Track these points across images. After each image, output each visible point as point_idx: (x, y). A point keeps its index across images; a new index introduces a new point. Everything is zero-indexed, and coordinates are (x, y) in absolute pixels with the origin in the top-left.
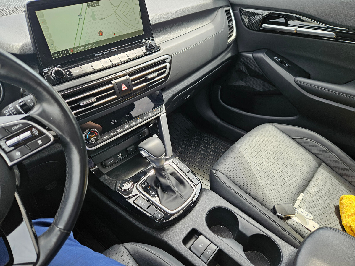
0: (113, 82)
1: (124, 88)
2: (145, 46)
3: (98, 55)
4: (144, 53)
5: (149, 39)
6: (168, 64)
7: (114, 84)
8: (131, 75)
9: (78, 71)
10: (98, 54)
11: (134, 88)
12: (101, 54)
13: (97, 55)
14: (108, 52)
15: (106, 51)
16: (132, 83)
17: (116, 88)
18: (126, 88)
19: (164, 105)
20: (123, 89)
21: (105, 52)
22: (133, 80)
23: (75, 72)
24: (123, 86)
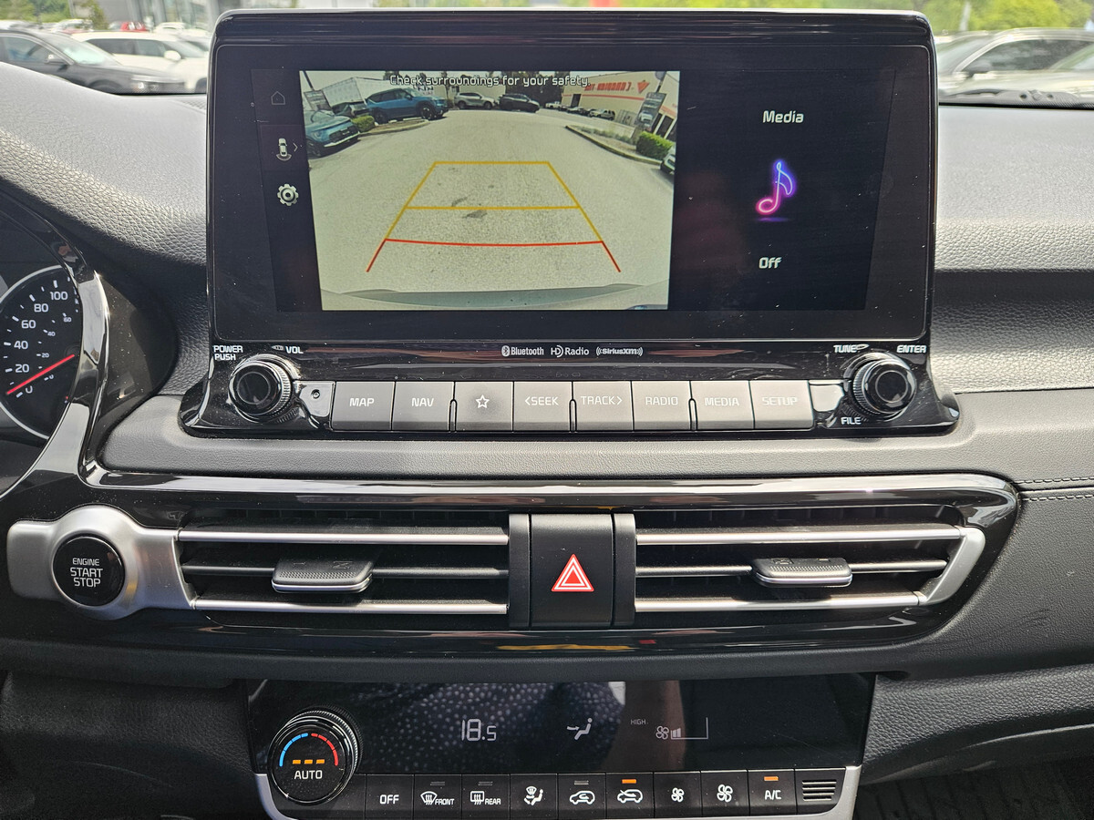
0: (519, 522)
1: (573, 578)
2: (839, 382)
3: (523, 352)
4: (810, 417)
5: (891, 348)
6: (973, 539)
7: (516, 537)
8: (651, 516)
9: (369, 402)
10: (521, 346)
11: (642, 605)
12: (540, 351)
13: (515, 351)
14: (586, 352)
15: (575, 346)
16: (639, 570)
17: (521, 560)
18: (584, 585)
19: (852, 772)
20: (562, 585)
21: (564, 345)
22: (651, 555)
23: (354, 402)
24: (573, 566)
